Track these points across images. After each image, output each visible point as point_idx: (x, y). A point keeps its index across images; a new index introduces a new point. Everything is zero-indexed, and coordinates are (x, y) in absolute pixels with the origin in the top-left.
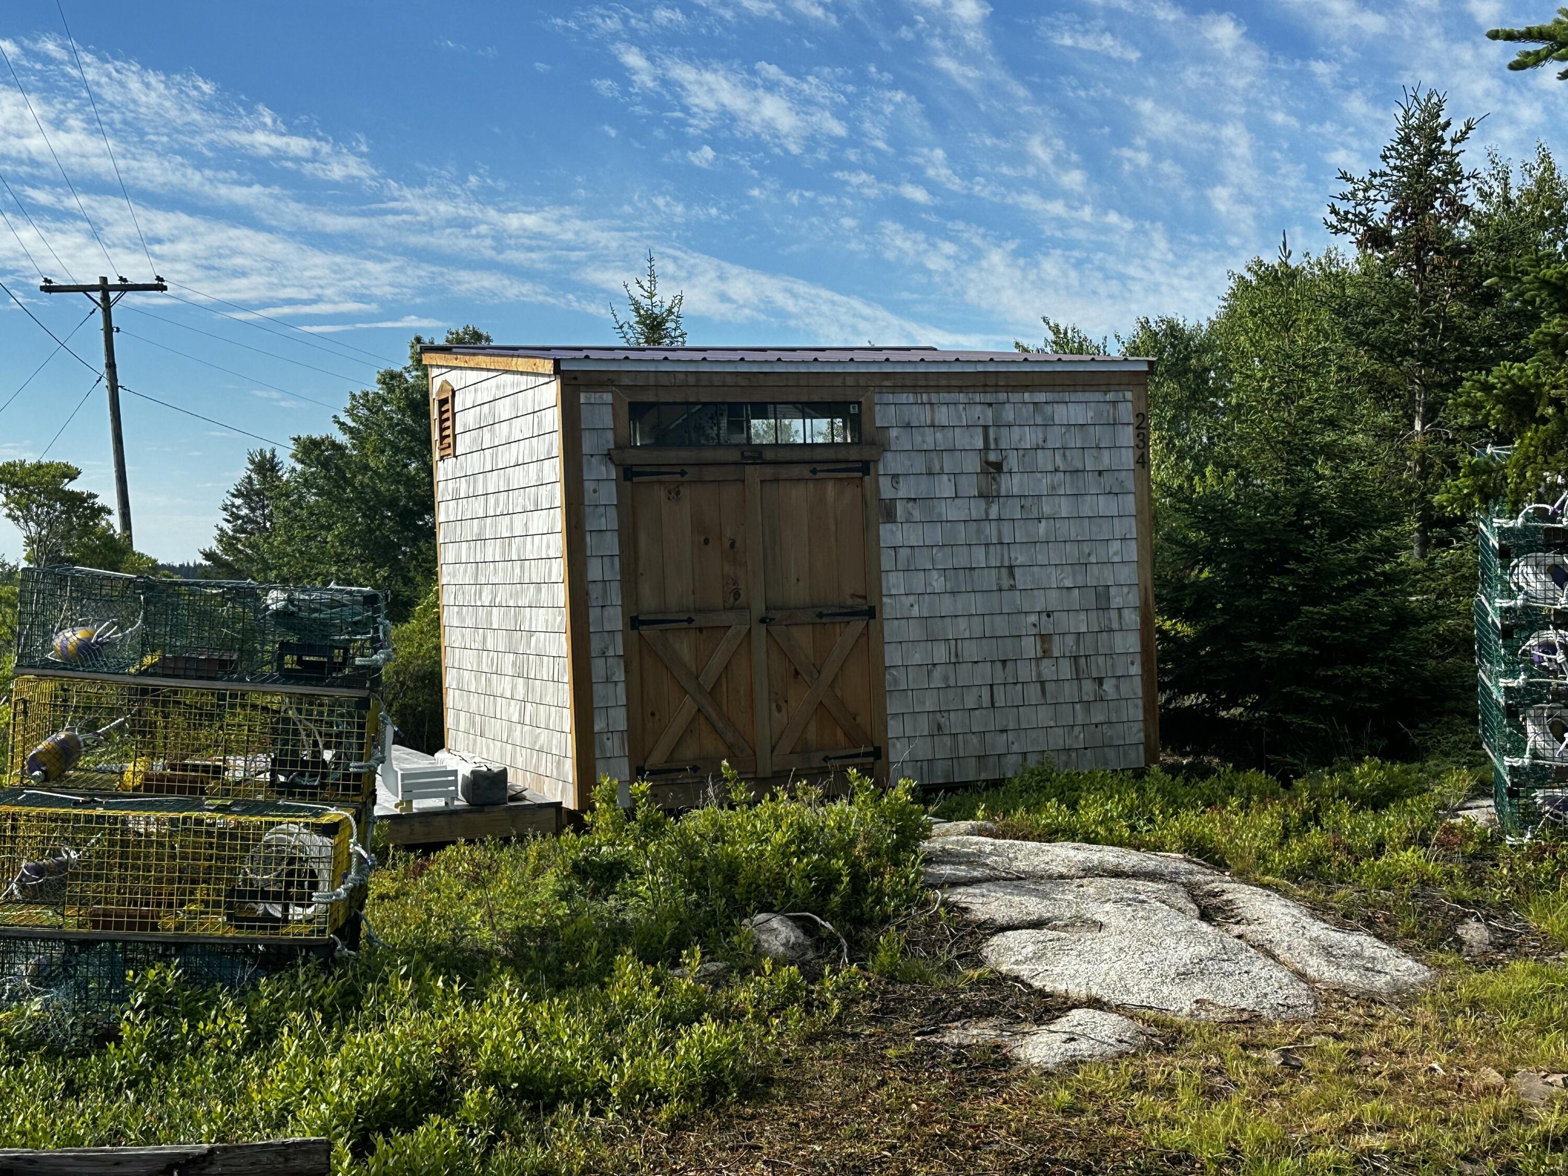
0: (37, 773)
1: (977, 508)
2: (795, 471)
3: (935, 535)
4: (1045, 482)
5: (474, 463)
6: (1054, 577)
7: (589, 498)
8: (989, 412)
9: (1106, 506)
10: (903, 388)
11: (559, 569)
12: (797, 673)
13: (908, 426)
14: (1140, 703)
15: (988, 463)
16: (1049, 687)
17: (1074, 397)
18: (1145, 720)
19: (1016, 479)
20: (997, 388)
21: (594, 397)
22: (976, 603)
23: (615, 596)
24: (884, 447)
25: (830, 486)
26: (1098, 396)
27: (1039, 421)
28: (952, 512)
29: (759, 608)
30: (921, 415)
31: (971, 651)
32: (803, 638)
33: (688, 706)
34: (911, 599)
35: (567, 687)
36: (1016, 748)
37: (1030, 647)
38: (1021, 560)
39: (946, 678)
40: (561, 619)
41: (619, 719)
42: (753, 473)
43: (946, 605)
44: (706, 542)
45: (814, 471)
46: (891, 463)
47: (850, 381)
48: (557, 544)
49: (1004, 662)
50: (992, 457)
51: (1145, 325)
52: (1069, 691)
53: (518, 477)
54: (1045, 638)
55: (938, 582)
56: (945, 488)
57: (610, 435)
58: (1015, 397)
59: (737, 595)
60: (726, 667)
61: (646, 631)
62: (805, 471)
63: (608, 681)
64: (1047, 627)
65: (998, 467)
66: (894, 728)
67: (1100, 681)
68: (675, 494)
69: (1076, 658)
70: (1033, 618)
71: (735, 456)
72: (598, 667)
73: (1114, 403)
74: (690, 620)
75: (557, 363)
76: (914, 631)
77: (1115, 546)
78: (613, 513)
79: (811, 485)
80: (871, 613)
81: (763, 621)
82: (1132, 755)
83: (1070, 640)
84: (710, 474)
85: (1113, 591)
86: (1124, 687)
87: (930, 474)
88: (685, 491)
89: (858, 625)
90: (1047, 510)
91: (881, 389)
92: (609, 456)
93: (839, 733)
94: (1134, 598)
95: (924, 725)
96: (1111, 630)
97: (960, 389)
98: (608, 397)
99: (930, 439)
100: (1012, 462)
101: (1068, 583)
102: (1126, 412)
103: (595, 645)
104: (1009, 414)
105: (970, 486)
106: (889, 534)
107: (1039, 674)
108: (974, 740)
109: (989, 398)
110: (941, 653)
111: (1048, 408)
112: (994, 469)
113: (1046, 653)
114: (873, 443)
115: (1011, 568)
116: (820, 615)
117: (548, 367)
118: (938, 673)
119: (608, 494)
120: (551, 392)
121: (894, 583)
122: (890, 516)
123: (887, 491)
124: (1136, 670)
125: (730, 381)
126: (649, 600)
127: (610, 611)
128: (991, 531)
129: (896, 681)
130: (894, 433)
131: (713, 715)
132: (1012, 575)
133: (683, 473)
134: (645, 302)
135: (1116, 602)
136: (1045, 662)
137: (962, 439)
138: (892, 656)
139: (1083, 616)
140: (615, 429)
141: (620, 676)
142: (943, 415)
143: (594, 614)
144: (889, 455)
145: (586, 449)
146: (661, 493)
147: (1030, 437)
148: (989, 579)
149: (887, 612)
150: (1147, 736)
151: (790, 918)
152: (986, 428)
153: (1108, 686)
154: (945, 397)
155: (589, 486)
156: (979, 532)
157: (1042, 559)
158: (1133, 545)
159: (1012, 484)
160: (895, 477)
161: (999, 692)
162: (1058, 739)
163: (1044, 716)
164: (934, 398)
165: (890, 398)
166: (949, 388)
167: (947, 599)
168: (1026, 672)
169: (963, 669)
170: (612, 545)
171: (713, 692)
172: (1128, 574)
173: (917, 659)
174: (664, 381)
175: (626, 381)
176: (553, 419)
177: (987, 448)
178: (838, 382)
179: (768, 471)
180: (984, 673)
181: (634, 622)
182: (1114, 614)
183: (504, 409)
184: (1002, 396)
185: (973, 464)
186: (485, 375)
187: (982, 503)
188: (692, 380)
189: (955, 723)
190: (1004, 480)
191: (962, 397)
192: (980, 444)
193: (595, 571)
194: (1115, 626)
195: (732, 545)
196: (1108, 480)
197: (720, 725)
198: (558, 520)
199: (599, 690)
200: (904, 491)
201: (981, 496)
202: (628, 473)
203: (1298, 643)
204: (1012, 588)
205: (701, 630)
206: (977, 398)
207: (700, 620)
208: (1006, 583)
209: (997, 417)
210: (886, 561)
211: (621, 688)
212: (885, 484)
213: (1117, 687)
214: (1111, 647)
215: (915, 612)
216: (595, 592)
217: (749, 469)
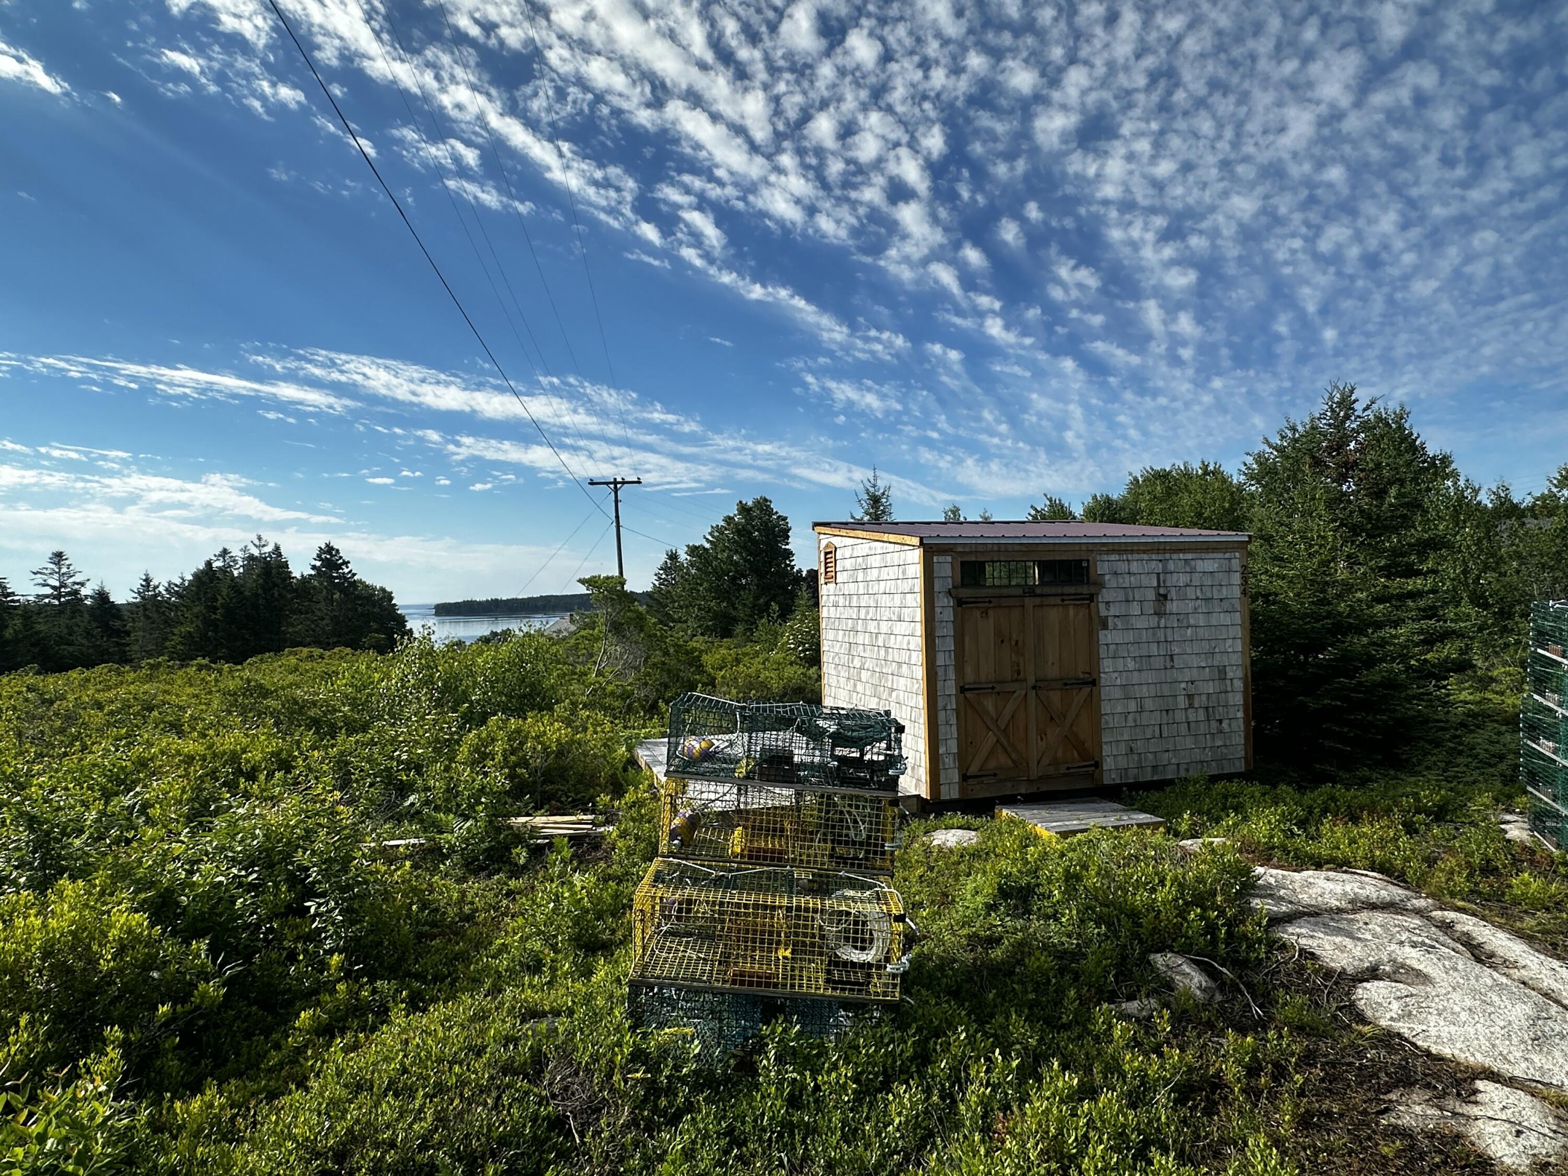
0: (676, 842)
1: (1154, 621)
2: (1052, 600)
3: (1130, 637)
4: (1191, 605)
5: (852, 588)
6: (1195, 661)
7: (938, 617)
8: (1160, 565)
9: (1225, 619)
10: (1113, 551)
11: (918, 657)
12: (1052, 718)
13: (1116, 573)
14: (1242, 734)
15: (1160, 595)
16: (1192, 725)
17: (1207, 556)
18: (1245, 744)
19: (1175, 603)
20: (1165, 551)
21: (942, 559)
22: (1150, 677)
23: (952, 675)
24: (1101, 585)
25: (1071, 611)
26: (1220, 555)
27: (1188, 569)
28: (1141, 623)
29: (1031, 680)
30: (1122, 567)
31: (1149, 704)
32: (1055, 697)
33: (991, 738)
34: (1116, 675)
35: (922, 727)
36: (1173, 761)
37: (1182, 702)
38: (1177, 651)
39: (1135, 721)
40: (920, 685)
41: (953, 746)
42: (1029, 602)
43: (1136, 678)
44: (1002, 642)
45: (1063, 600)
46: (1105, 595)
47: (1084, 548)
48: (918, 642)
49: (1167, 711)
50: (1162, 591)
51: (1095, 497)
52: (1203, 728)
53: (885, 600)
54: (1190, 697)
55: (1131, 665)
56: (1135, 609)
57: (950, 580)
58: (1175, 556)
59: (1019, 673)
60: (1013, 716)
61: (969, 695)
62: (1058, 600)
63: (947, 723)
64: (1192, 690)
65: (1165, 597)
66: (1106, 750)
67: (1220, 721)
68: (985, 613)
69: (1207, 708)
70: (1183, 685)
71: (1019, 591)
72: (942, 716)
73: (1230, 559)
74: (993, 688)
75: (921, 539)
76: (1117, 693)
77: (1229, 642)
78: (951, 626)
79: (1061, 609)
80: (1094, 683)
81: (1034, 688)
82: (1237, 763)
83: (1204, 698)
84: (1004, 602)
85: (1228, 669)
86: (1234, 723)
87: (1127, 601)
88: (991, 612)
89: (1086, 690)
90: (1192, 622)
91: (1101, 552)
92: (949, 592)
93: (1076, 753)
94: (1239, 673)
95: (1123, 749)
96: (1226, 692)
97: (1144, 552)
98: (949, 559)
99: (1126, 581)
100: (1173, 594)
101: (1203, 664)
102: (1236, 564)
103: (940, 704)
104: (1171, 566)
105: (1149, 608)
106: (1105, 637)
107: (1187, 718)
108: (1150, 756)
109: (1160, 557)
110: (1132, 706)
111: (1193, 563)
112: (1163, 598)
113: (1191, 706)
114: (1095, 584)
115: (1171, 656)
116: (1066, 684)
117: (916, 541)
118: (1130, 717)
119: (949, 615)
120: (916, 556)
121: (1107, 665)
122: (1105, 626)
123: (1103, 612)
124: (1240, 714)
125: (1017, 548)
126: (970, 676)
127: (949, 683)
128: (1160, 635)
129: (1107, 722)
130: (1107, 577)
131: (1006, 744)
132: (1172, 660)
133: (990, 602)
134: (872, 490)
135: (1230, 675)
136: (1190, 711)
137: (1145, 581)
138: (1106, 708)
139: (1211, 683)
140: (952, 577)
141: (954, 721)
142: (1135, 567)
143: (940, 684)
144: (1104, 590)
145: (937, 588)
146: (978, 613)
147: (1183, 579)
148: (1158, 663)
149: (1103, 682)
150: (1246, 754)
151: (1191, 960)
152: (1158, 574)
153: (1225, 724)
154: (1136, 556)
155: (938, 610)
156: (1154, 634)
157: (1189, 651)
158: (1239, 641)
159: (1173, 607)
160: (1108, 603)
161: (1165, 728)
162: (1197, 755)
163: (1189, 743)
164: (1130, 557)
165: (1105, 557)
166: (1138, 552)
167: (1136, 674)
168: (1180, 716)
169: (1144, 715)
170: (950, 644)
171: (1005, 731)
172: (1236, 659)
173: (1119, 709)
174: (980, 549)
175: (960, 549)
176: (916, 570)
177: (1159, 586)
178: (1077, 548)
179: (1038, 601)
180: (1156, 718)
181: (962, 690)
182: (1228, 682)
183: (875, 561)
184: (1167, 556)
185: (1151, 595)
186: (860, 541)
187: (1156, 618)
188: (996, 548)
189: (1140, 746)
190: (1168, 604)
191: (1145, 557)
192: (1155, 584)
193: (940, 660)
194: (1229, 689)
195: (1017, 642)
196: (1225, 605)
197: (1009, 749)
198: (919, 629)
199: (942, 729)
200: (1114, 610)
201: (1155, 614)
202: (960, 602)
203: (1332, 699)
204: (1172, 667)
205: (998, 693)
206: (1154, 557)
207: (998, 688)
208: (1169, 665)
209: (1164, 567)
210: (1103, 652)
211: (954, 728)
212: (1102, 607)
213: (1230, 725)
214: (1227, 702)
215: (1118, 682)
216: (940, 672)
217: (1027, 599)
